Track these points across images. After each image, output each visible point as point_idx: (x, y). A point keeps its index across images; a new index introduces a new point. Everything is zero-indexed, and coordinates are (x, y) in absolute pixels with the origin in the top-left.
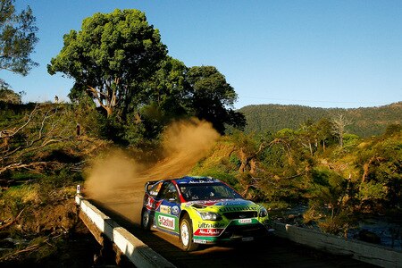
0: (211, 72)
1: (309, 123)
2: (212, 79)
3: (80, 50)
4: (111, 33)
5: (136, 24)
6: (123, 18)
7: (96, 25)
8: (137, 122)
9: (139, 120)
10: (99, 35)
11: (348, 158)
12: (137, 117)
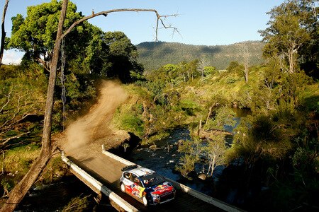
0: (121, 37)
1: (184, 63)
2: (122, 42)
3: (29, 33)
4: (54, 23)
5: (71, 15)
6: (60, 8)
7: (41, 15)
8: (73, 80)
9: (75, 78)
10: (44, 23)
11: (206, 86)
12: (74, 76)
